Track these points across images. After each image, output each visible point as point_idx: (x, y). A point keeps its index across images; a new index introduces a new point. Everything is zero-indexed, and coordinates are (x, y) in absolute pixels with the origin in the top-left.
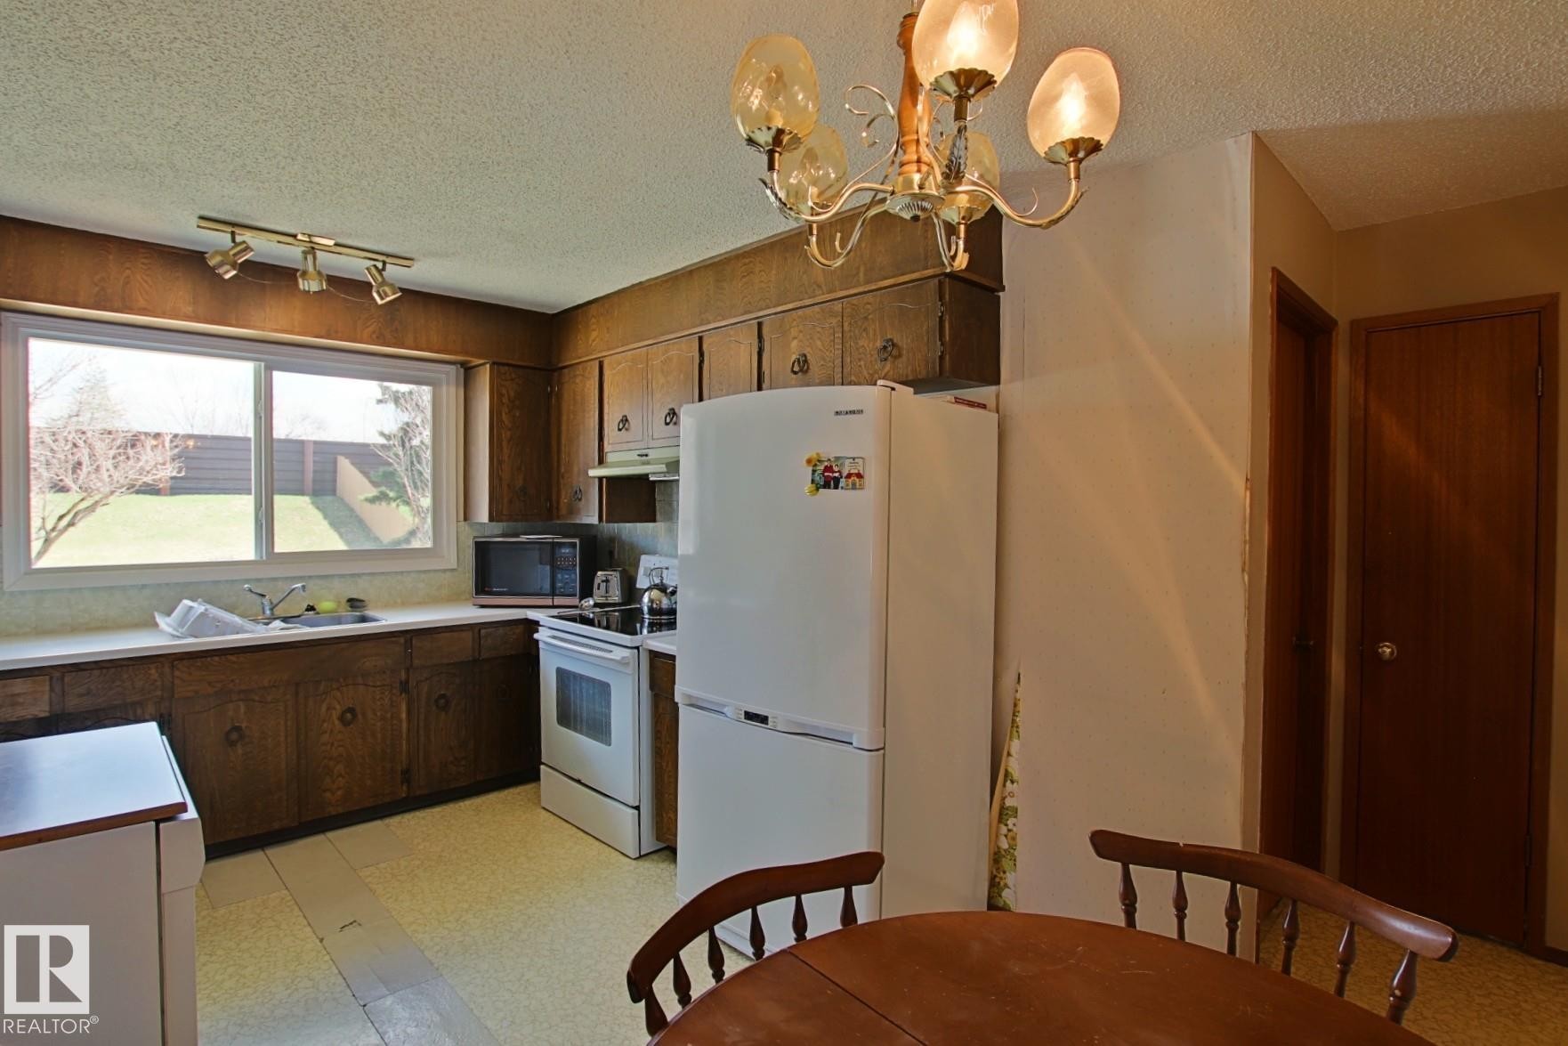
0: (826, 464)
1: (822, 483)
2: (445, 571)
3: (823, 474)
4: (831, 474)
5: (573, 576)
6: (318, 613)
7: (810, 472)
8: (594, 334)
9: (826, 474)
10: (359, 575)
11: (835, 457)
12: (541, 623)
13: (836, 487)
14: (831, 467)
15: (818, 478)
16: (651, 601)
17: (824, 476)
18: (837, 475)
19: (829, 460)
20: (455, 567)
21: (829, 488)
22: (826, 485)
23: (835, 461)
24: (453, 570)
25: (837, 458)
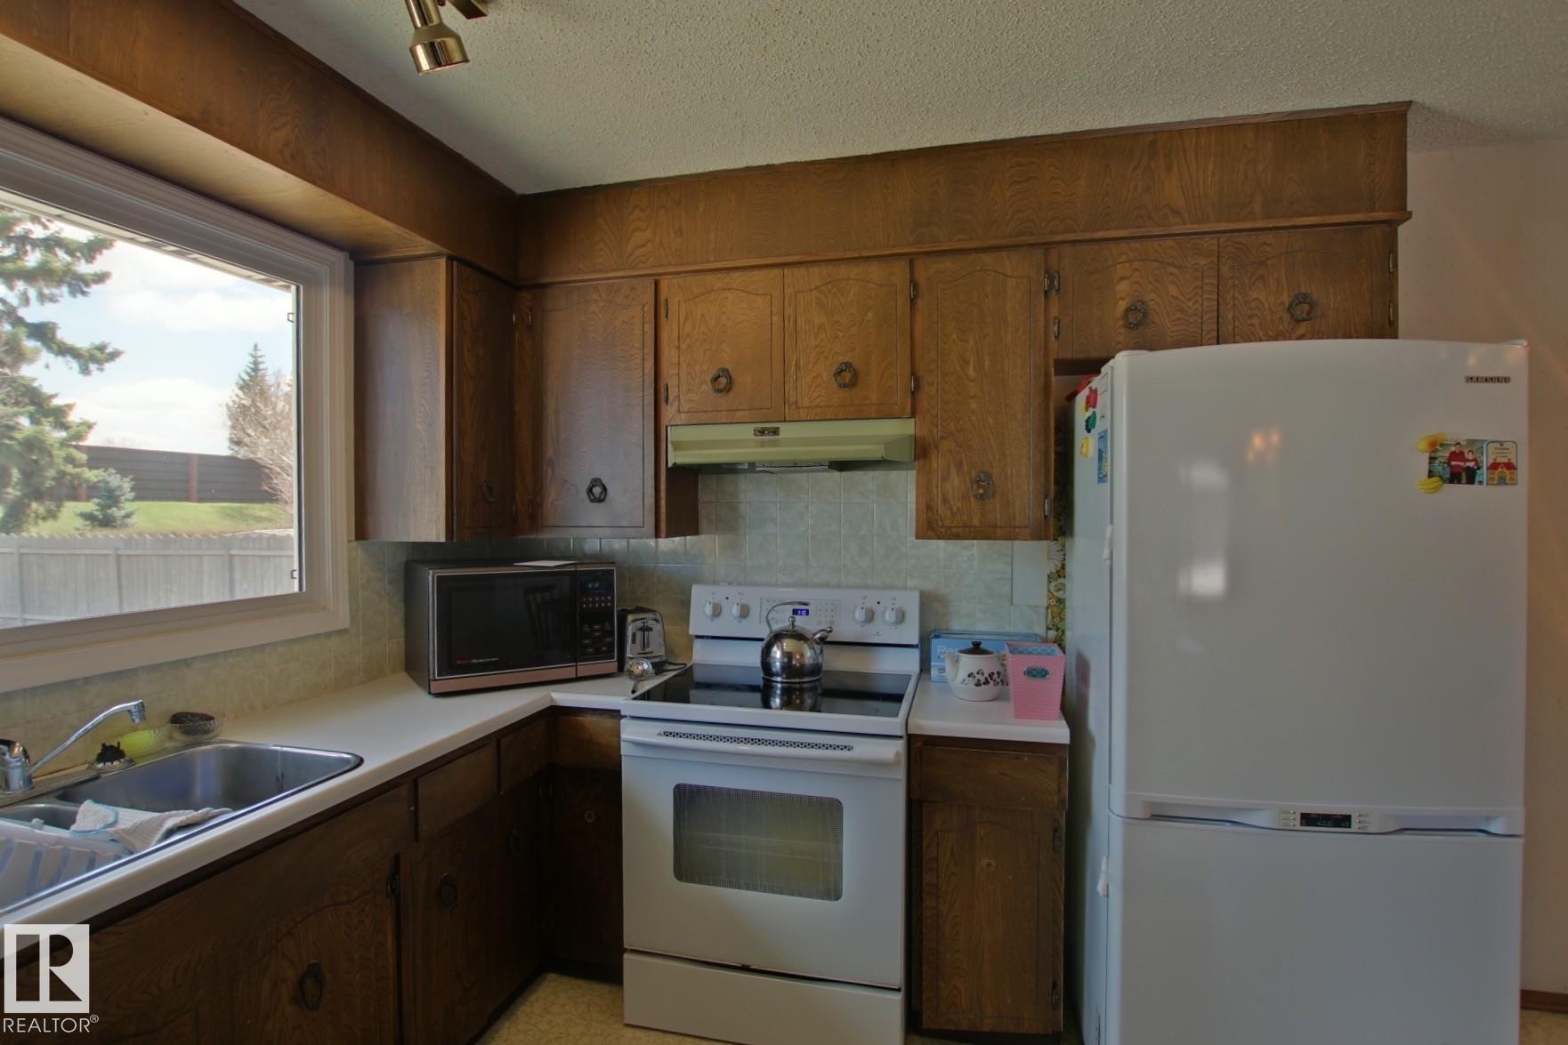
0: (1453, 449)
1: (1448, 476)
2: (328, 635)
3: (1449, 463)
4: (1462, 464)
5: (607, 626)
6: (131, 761)
7: (1427, 461)
8: (639, 238)
9: (1453, 463)
10: (186, 663)
11: (1468, 440)
12: (622, 713)
13: (1471, 481)
14: (1462, 453)
15: (1440, 469)
16: (788, 656)
17: (1451, 466)
18: (1471, 464)
19: (1459, 443)
20: (347, 624)
21: (1459, 482)
22: (1454, 478)
23: (1468, 446)
24: (344, 631)
25: (1471, 442)
